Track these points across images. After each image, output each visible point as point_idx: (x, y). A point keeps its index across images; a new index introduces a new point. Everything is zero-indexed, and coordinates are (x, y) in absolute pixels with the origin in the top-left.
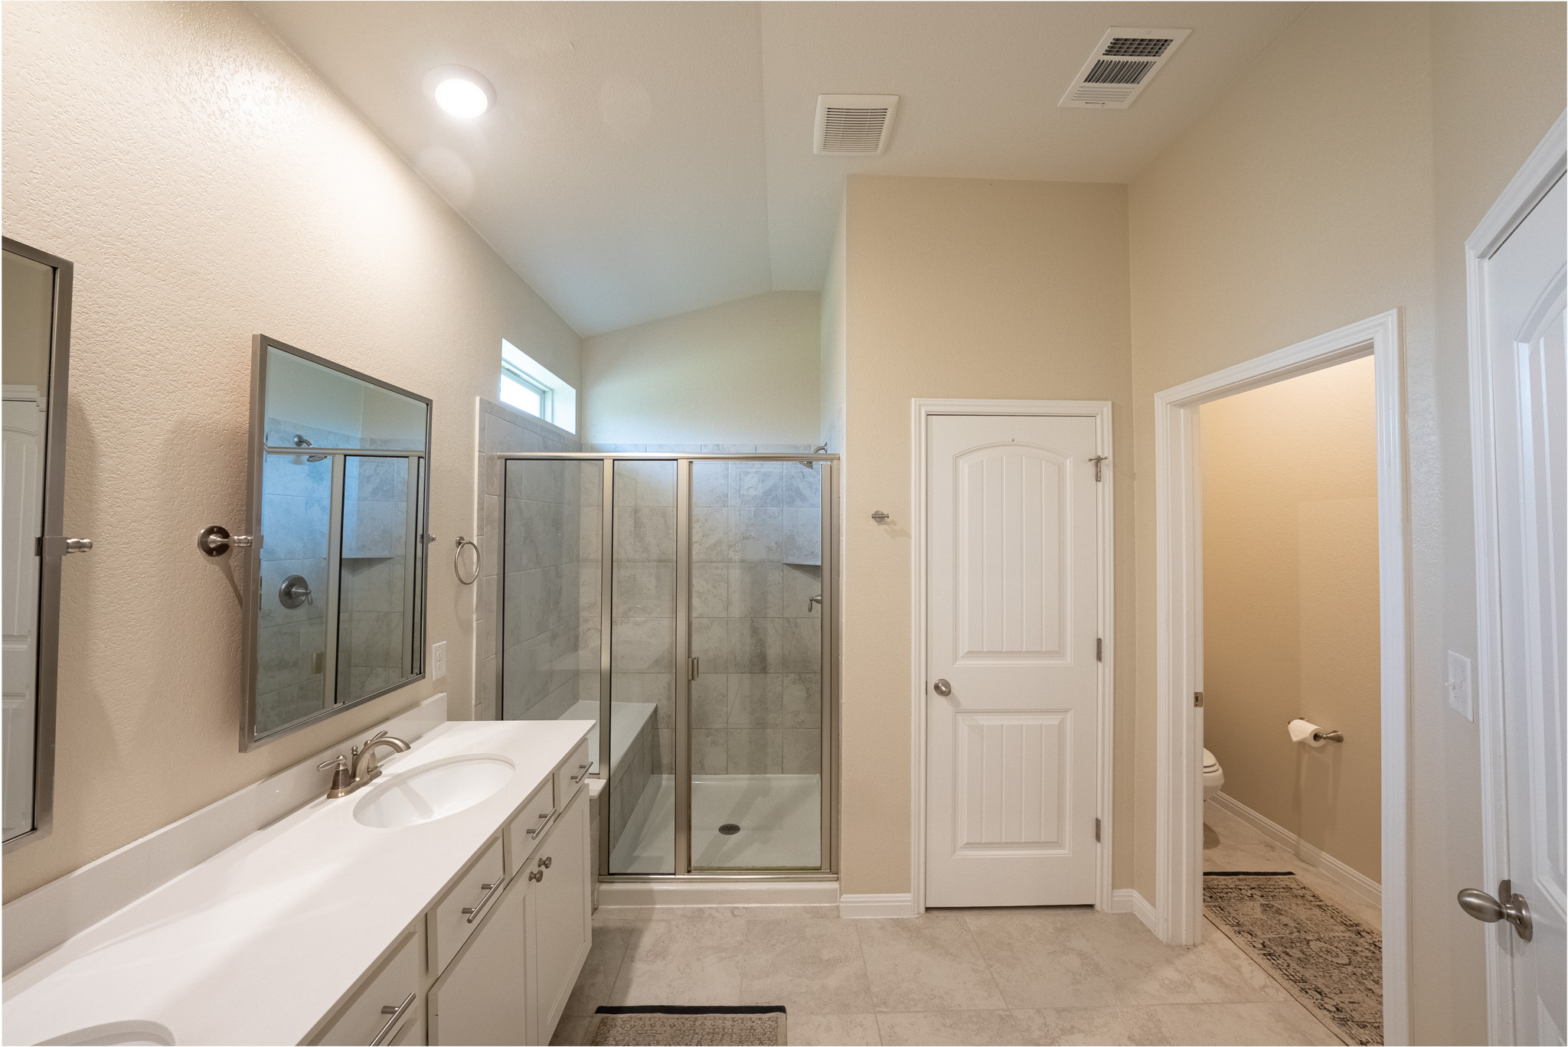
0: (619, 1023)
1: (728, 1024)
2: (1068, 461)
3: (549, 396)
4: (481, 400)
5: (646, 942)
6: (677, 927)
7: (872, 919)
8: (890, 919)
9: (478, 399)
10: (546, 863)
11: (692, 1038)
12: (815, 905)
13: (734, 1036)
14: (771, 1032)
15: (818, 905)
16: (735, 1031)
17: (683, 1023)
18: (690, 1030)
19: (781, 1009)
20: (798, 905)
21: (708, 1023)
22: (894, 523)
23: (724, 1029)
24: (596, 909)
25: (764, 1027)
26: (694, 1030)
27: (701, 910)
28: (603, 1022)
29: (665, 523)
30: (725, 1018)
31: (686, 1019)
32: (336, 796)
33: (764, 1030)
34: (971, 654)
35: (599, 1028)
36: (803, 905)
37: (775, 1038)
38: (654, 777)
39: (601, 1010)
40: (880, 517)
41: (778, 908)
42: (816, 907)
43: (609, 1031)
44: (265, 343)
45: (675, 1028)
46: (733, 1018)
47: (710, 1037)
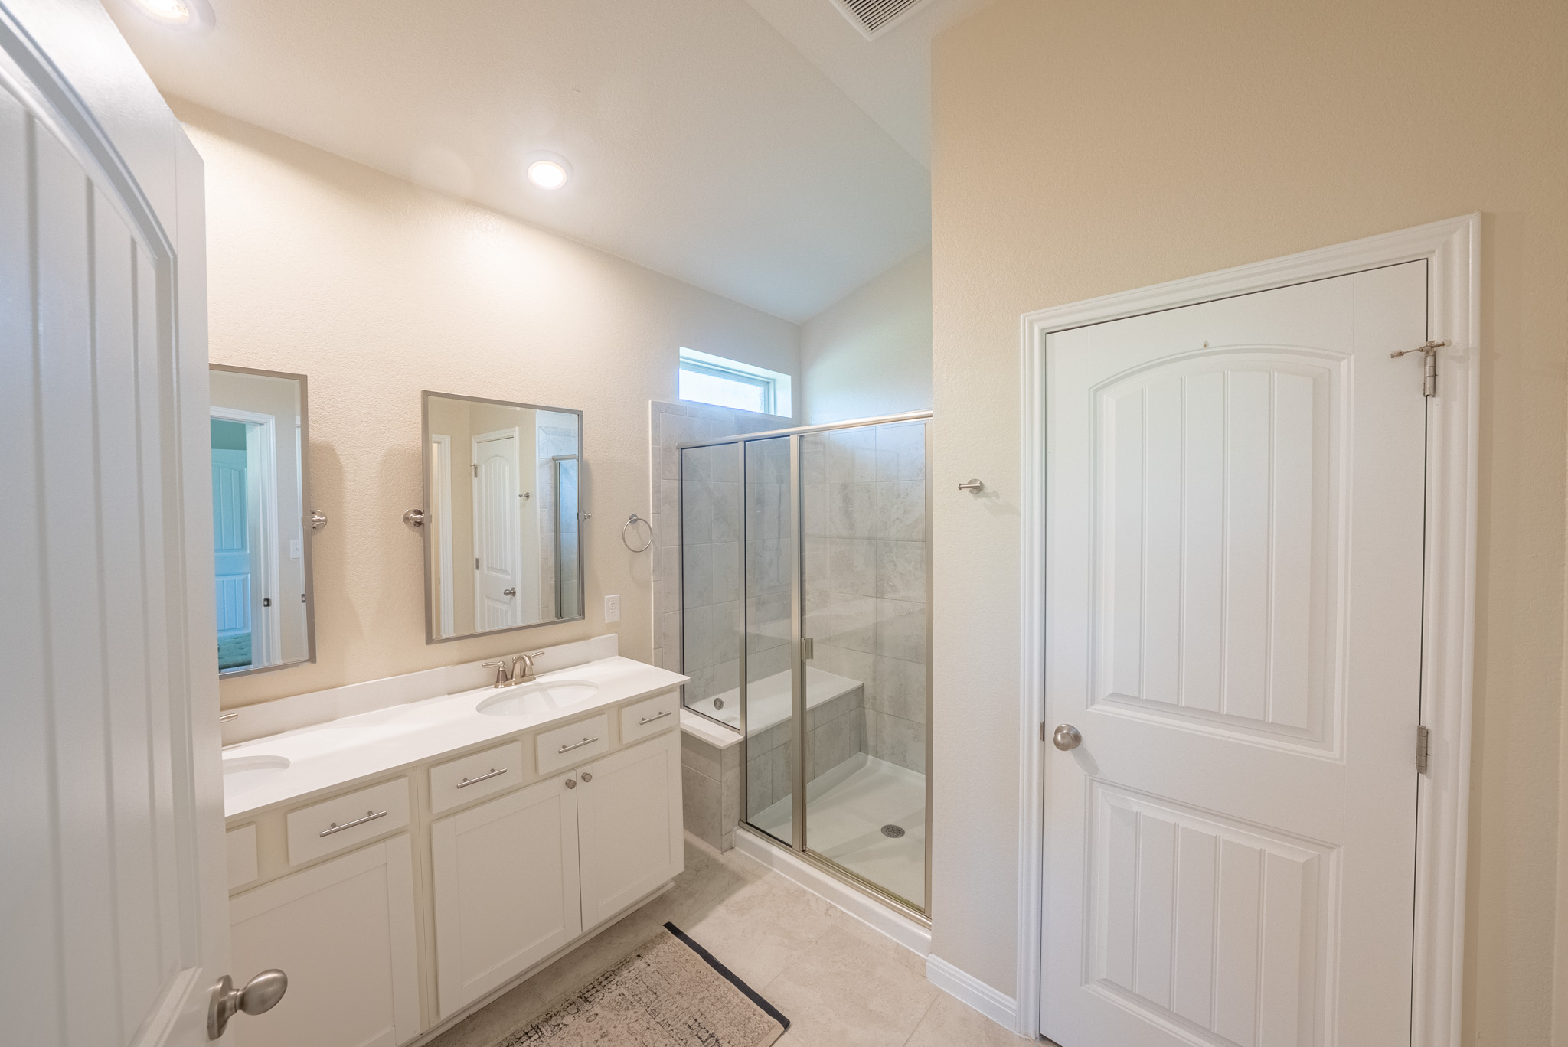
0: (670, 943)
1: (736, 1001)
2: (1344, 364)
3: (772, 385)
4: (652, 402)
5: (743, 894)
6: (774, 896)
7: (961, 1002)
8: (984, 1016)
9: (650, 402)
10: (586, 778)
11: (702, 991)
12: (911, 949)
13: (731, 1014)
14: (759, 1034)
15: (914, 951)
16: (736, 1011)
17: (707, 975)
18: (707, 984)
19: (786, 1024)
20: (895, 939)
21: (723, 988)
22: (996, 495)
23: (729, 1002)
24: (733, 848)
25: (758, 1026)
26: (709, 986)
27: (805, 892)
28: (662, 935)
29: (869, 498)
30: (737, 994)
31: (712, 973)
32: (497, 687)
33: (755, 1028)
34: (1117, 697)
35: (656, 937)
36: (898, 941)
37: (757, 1042)
38: (861, 755)
39: (670, 926)
40: (977, 489)
41: (872, 930)
42: (910, 952)
43: (659, 944)
44: (426, 394)
45: (698, 974)
46: (743, 999)
47: (714, 1000)
